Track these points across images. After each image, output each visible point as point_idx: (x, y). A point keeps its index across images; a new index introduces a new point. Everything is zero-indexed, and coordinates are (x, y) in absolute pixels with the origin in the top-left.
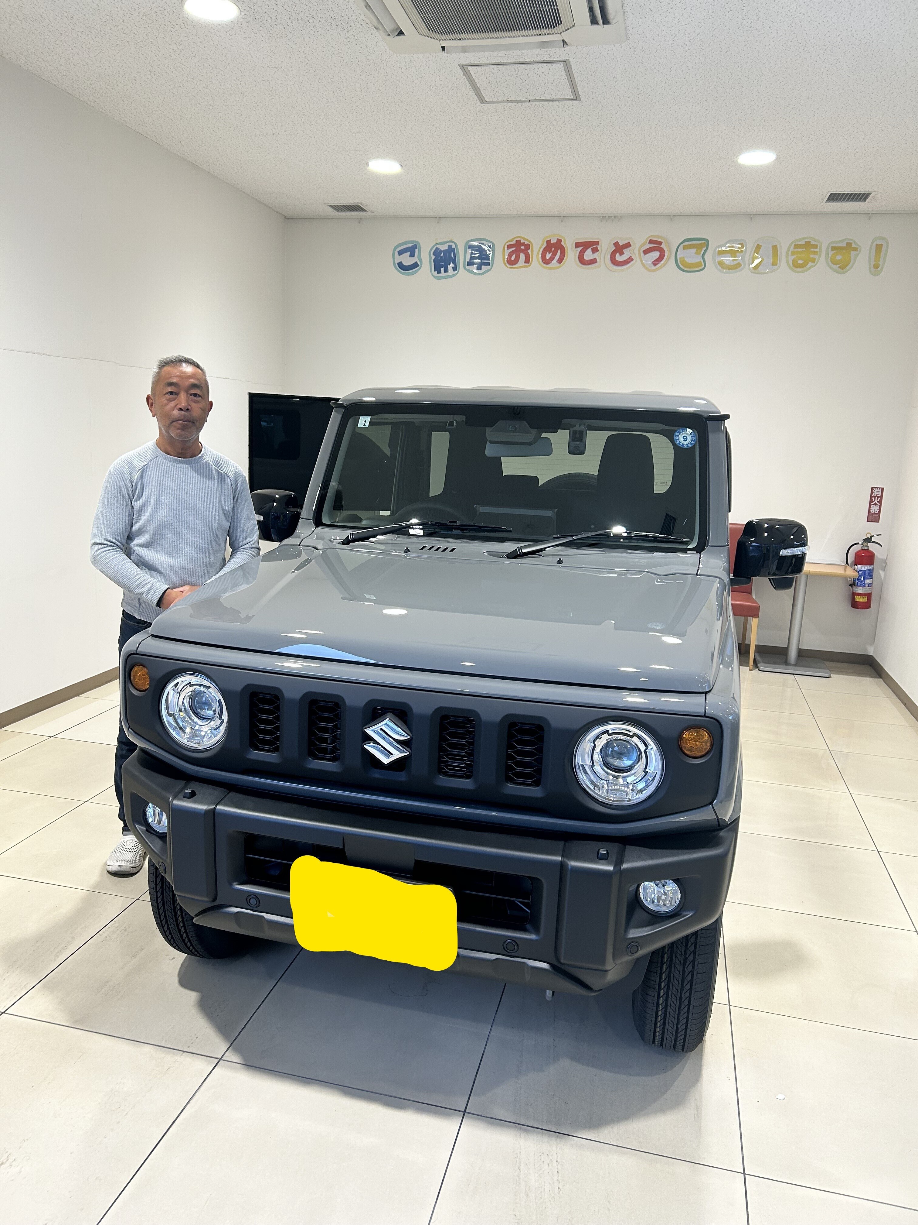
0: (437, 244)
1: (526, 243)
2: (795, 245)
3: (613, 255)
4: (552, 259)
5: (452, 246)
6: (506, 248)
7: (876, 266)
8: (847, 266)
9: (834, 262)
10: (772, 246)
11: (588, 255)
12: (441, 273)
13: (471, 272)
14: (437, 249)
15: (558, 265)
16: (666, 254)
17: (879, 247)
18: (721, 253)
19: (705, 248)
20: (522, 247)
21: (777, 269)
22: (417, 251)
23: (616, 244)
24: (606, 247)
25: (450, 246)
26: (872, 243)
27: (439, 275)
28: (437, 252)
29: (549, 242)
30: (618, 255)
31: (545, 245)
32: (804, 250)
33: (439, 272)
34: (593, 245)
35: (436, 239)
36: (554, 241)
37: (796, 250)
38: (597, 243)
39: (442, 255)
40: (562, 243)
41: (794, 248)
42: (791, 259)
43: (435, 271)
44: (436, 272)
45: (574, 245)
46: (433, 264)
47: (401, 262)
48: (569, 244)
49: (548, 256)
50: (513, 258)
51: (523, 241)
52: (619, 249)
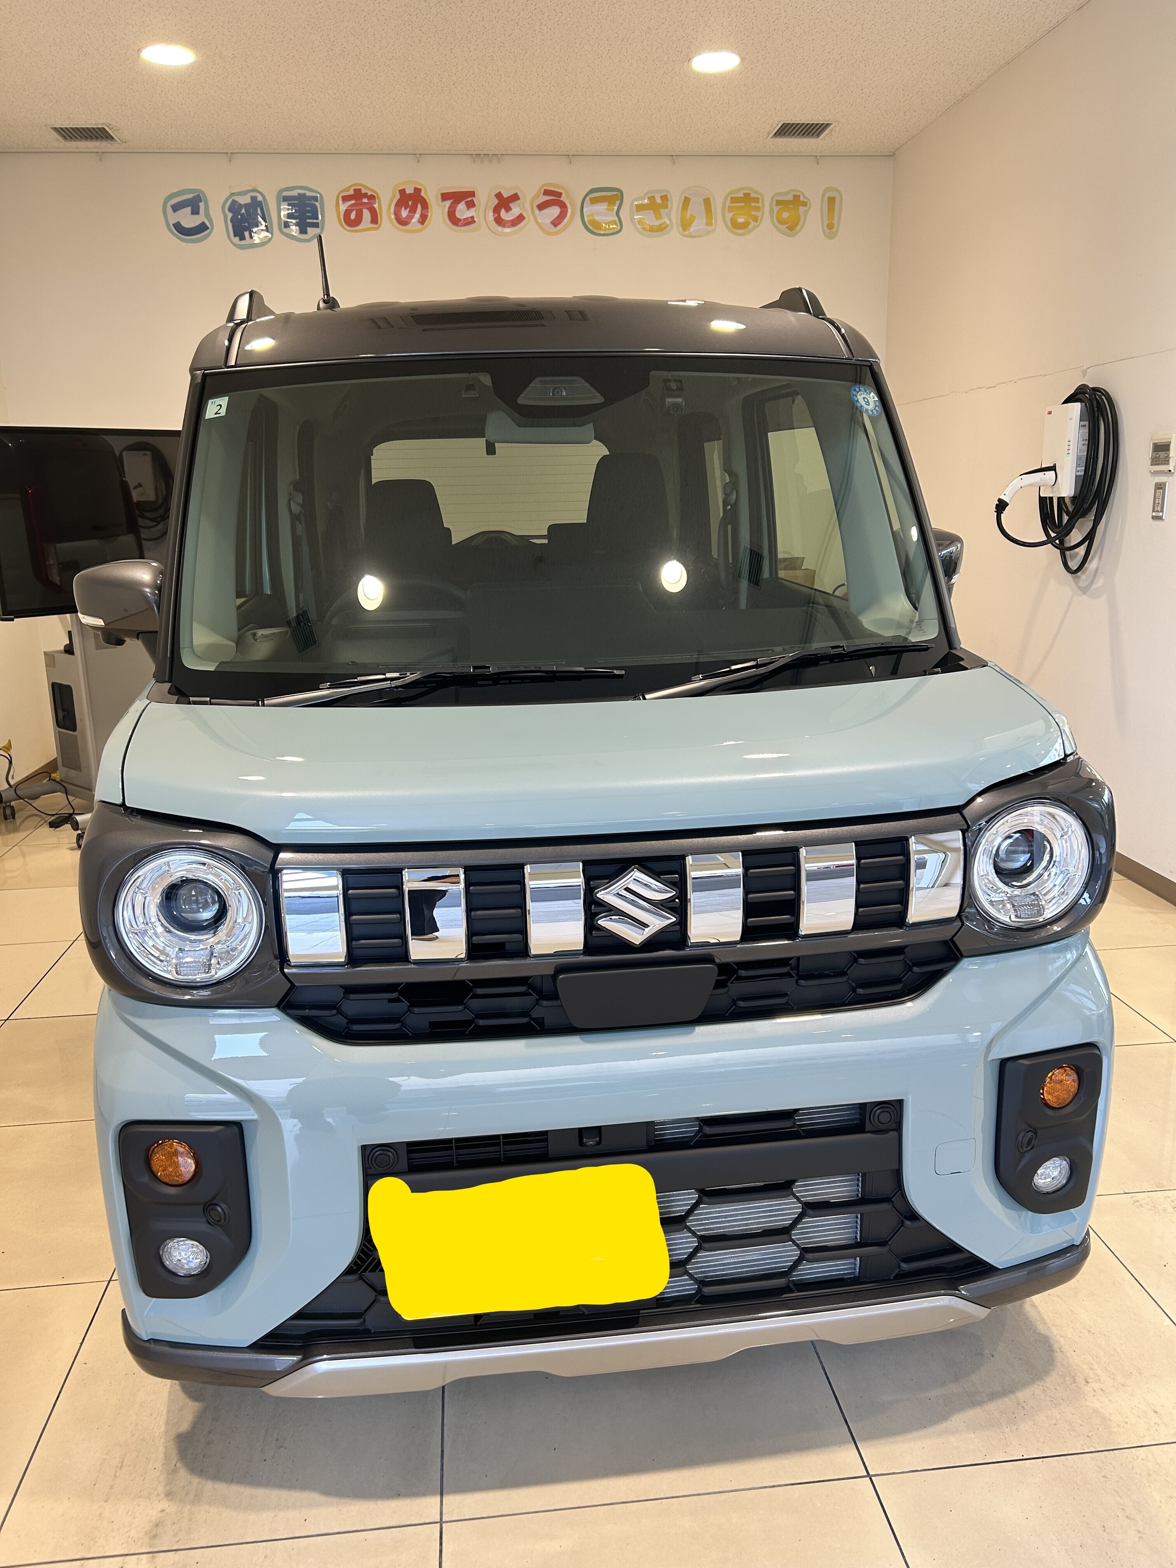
0: (233, 194)
1: (369, 193)
2: (731, 197)
3: (497, 210)
4: (410, 217)
5: (256, 197)
6: (341, 202)
7: (830, 226)
8: (797, 224)
9: (781, 222)
10: (704, 200)
11: (462, 211)
12: (244, 239)
13: (291, 237)
14: (234, 202)
15: (420, 226)
16: (569, 210)
17: (832, 200)
18: (640, 208)
19: (619, 202)
20: (365, 200)
21: (713, 231)
22: (202, 205)
23: (499, 196)
24: (485, 200)
25: (254, 199)
26: (824, 195)
27: (243, 242)
28: (234, 208)
29: (402, 192)
30: (503, 211)
31: (398, 197)
32: (743, 204)
33: (242, 238)
34: (468, 197)
35: (230, 187)
36: (410, 191)
37: (734, 205)
38: (472, 194)
39: (243, 211)
40: (423, 194)
41: (731, 203)
42: (729, 216)
43: (235, 236)
44: (238, 238)
45: (440, 198)
46: (230, 225)
47: (179, 223)
48: (431, 195)
49: (404, 213)
50: (353, 216)
51: (363, 191)
52: (504, 202)
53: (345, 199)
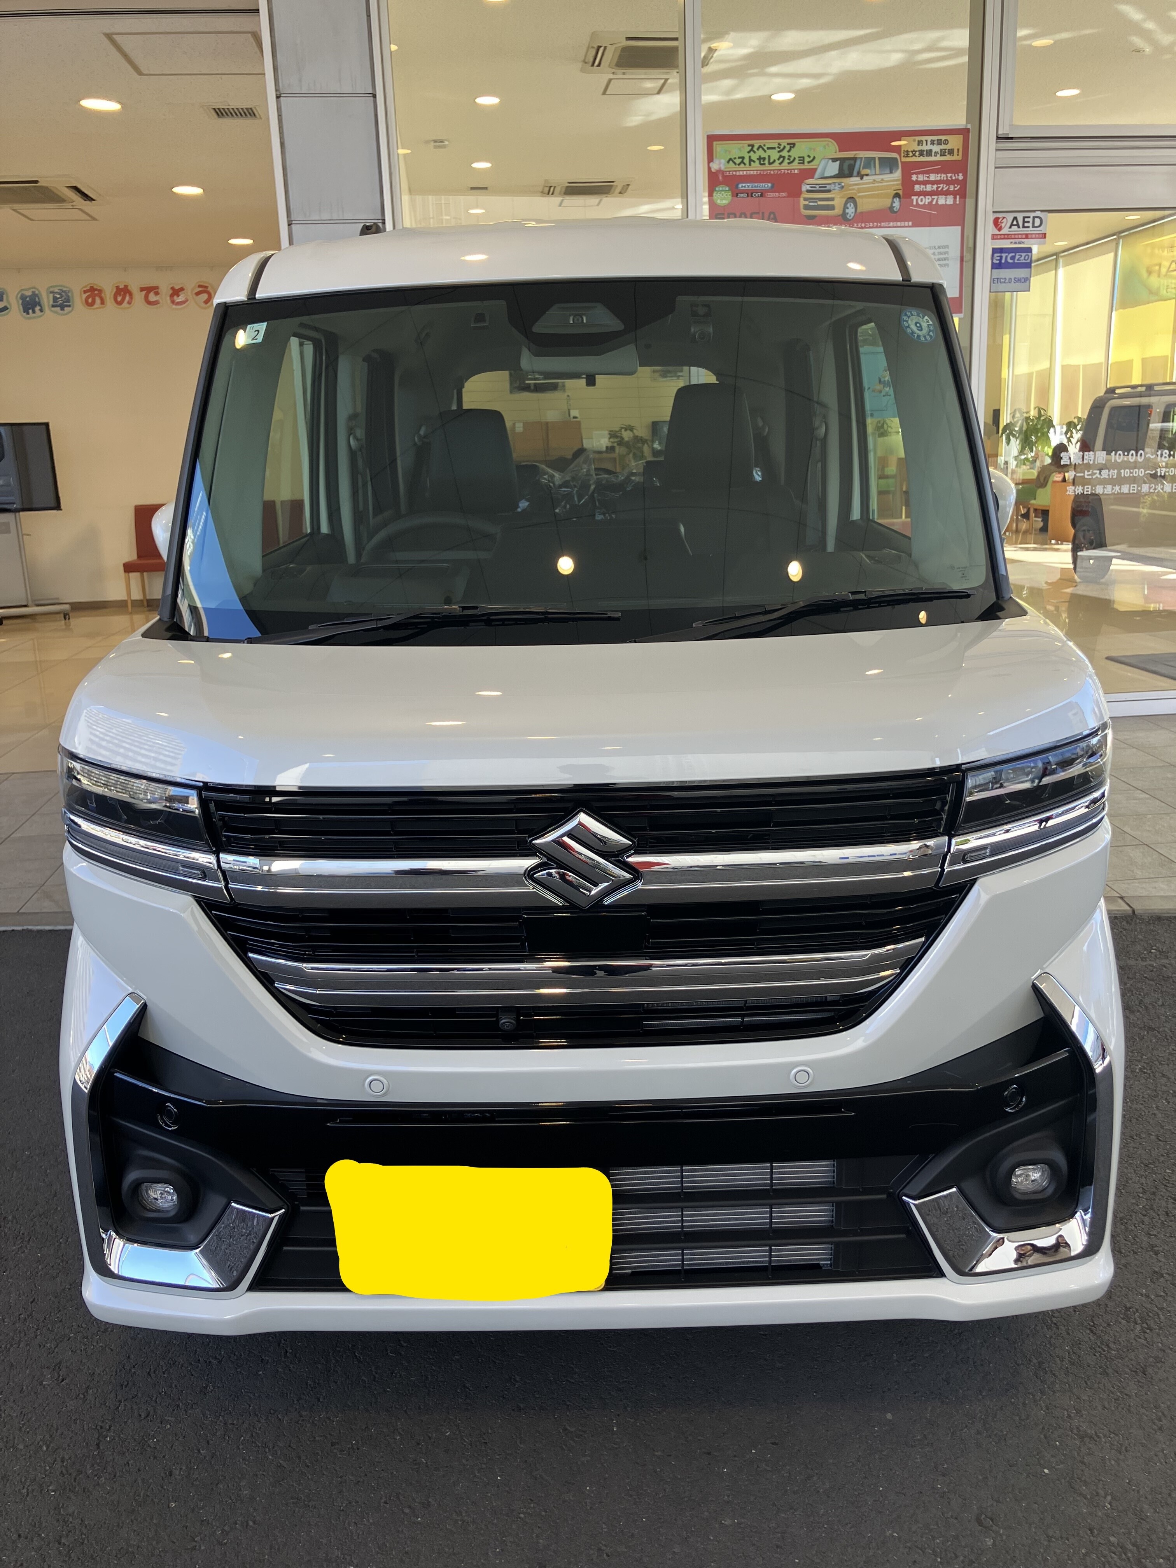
0: (22, 290)
1: (99, 288)
3: (172, 296)
4: (123, 301)
5: (35, 291)
6: (83, 294)
11: (152, 297)
13: (56, 312)
14: (22, 295)
15: (128, 306)
16: (213, 296)
20: (96, 292)
22: (5, 296)
23: (172, 288)
24: (165, 291)
25: (33, 292)
27: (28, 316)
28: (23, 298)
29: (117, 287)
30: (175, 297)
31: (115, 290)
33: (28, 313)
34: (155, 290)
35: (20, 286)
36: (122, 286)
38: (157, 288)
39: (28, 299)
40: (129, 288)
43: (24, 313)
45: (139, 290)
46: (21, 307)
48: (134, 288)
49: (119, 299)
50: (90, 300)
51: (95, 287)
52: (176, 292)
53: (85, 292)
